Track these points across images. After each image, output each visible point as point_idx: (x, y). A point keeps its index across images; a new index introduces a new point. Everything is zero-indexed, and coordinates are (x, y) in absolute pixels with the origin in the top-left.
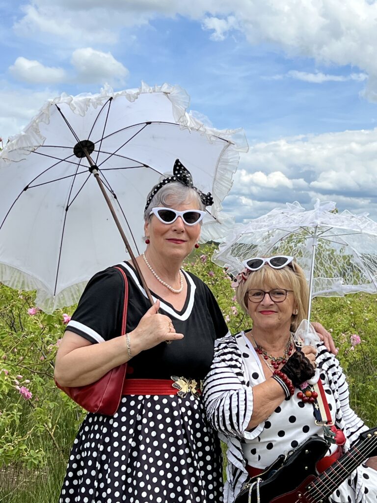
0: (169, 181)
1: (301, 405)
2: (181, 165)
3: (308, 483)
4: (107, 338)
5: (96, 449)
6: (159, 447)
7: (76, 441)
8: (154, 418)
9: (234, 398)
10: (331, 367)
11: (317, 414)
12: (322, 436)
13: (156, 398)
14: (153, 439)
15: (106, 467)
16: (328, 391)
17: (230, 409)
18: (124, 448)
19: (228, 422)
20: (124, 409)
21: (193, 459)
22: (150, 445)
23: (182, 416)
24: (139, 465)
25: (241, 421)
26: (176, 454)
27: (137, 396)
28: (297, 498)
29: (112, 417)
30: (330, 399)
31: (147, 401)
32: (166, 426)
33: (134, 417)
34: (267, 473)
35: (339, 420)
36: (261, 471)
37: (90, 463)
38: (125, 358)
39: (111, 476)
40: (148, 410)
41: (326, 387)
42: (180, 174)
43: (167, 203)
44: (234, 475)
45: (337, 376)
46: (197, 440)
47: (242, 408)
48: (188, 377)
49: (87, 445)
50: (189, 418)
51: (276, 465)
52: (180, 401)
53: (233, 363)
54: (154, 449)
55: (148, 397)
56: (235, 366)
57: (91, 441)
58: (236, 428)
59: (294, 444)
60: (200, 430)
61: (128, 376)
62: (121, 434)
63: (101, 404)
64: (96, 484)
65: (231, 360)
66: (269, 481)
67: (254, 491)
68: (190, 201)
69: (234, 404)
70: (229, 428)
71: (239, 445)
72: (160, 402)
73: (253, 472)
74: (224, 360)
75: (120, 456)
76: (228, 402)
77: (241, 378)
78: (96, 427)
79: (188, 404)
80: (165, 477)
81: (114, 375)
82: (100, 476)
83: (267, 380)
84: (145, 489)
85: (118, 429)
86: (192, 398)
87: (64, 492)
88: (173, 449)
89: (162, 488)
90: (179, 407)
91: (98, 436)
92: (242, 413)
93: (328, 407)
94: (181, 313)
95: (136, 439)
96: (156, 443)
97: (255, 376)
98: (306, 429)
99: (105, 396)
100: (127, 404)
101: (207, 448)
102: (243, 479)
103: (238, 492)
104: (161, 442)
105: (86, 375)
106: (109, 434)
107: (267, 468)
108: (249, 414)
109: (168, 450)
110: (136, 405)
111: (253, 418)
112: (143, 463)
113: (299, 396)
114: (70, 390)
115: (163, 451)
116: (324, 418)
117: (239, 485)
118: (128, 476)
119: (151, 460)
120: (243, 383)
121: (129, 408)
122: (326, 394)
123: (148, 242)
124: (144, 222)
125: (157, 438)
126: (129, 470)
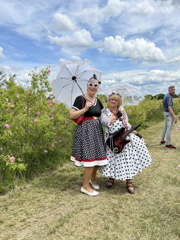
0: (92, 78)
1: (120, 121)
2: (95, 75)
3: (122, 136)
4: (80, 109)
5: (79, 131)
6: (92, 129)
7: (76, 130)
8: (90, 124)
9: (107, 120)
10: (125, 114)
11: (123, 123)
12: (124, 127)
13: (90, 120)
14: (90, 128)
15: (82, 134)
16: (125, 119)
17: (106, 121)
18: (85, 130)
19: (106, 124)
20: (84, 123)
21: (98, 131)
22: (90, 129)
23: (95, 124)
24: (88, 133)
25: (108, 124)
26: (95, 130)
27: (86, 120)
28: (119, 139)
29: (82, 124)
30: (125, 120)
31: (88, 121)
32: (93, 125)
33: (86, 124)
34: (113, 134)
35: (127, 124)
36: (112, 134)
37: (78, 133)
38: (83, 113)
39: (83, 135)
40: (89, 123)
41: (124, 118)
42: (95, 77)
43: (91, 82)
44: (107, 134)
45: (126, 116)
46: (99, 128)
47: (108, 121)
48: (96, 116)
49: (78, 130)
50: (97, 124)
51: (115, 133)
52: (95, 121)
53: (106, 113)
54: (91, 130)
55: (88, 120)
56: (106, 114)
57: (78, 129)
58: (107, 125)
59: (118, 129)
60: (99, 126)
61: (84, 117)
62: (84, 127)
63: (79, 122)
64: (80, 137)
65: (105, 113)
66: (114, 136)
67: (111, 138)
68: (96, 82)
69: (107, 121)
70: (106, 125)
71: (108, 129)
72: (91, 121)
73: (110, 134)
74: (104, 113)
75: (84, 131)
76: (106, 120)
77: (107, 116)
78: (79, 127)
79: (96, 121)
80: (93, 135)
81: (82, 116)
82: (81, 135)
83: (113, 116)
84: (90, 137)
85: (83, 127)
86: (97, 120)
87: (74, 139)
88: (94, 130)
89: (93, 137)
90: (95, 122)
91: (80, 128)
92: (108, 122)
93: (125, 122)
94: (94, 104)
95: (87, 128)
96: (91, 129)
97: (110, 116)
98: (121, 126)
99: (80, 120)
100: (85, 122)
101: (101, 129)
102: (108, 135)
103: (107, 138)
104: (92, 128)
105: (76, 116)
106: (82, 128)
107: (113, 133)
108: (110, 122)
109: (93, 130)
110: (86, 122)
111: (110, 123)
112: (89, 132)
113: (119, 120)
114: (73, 120)
115: (92, 130)
116: (124, 124)
117: (107, 136)
118: (86, 135)
119: (90, 132)
120: (108, 117)
121: (85, 123)
122: (124, 119)
123: (87, 90)
124: (87, 86)
125: (91, 128)
126: (86, 134)
